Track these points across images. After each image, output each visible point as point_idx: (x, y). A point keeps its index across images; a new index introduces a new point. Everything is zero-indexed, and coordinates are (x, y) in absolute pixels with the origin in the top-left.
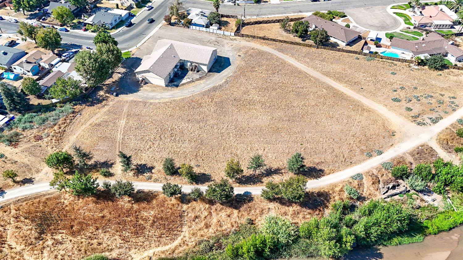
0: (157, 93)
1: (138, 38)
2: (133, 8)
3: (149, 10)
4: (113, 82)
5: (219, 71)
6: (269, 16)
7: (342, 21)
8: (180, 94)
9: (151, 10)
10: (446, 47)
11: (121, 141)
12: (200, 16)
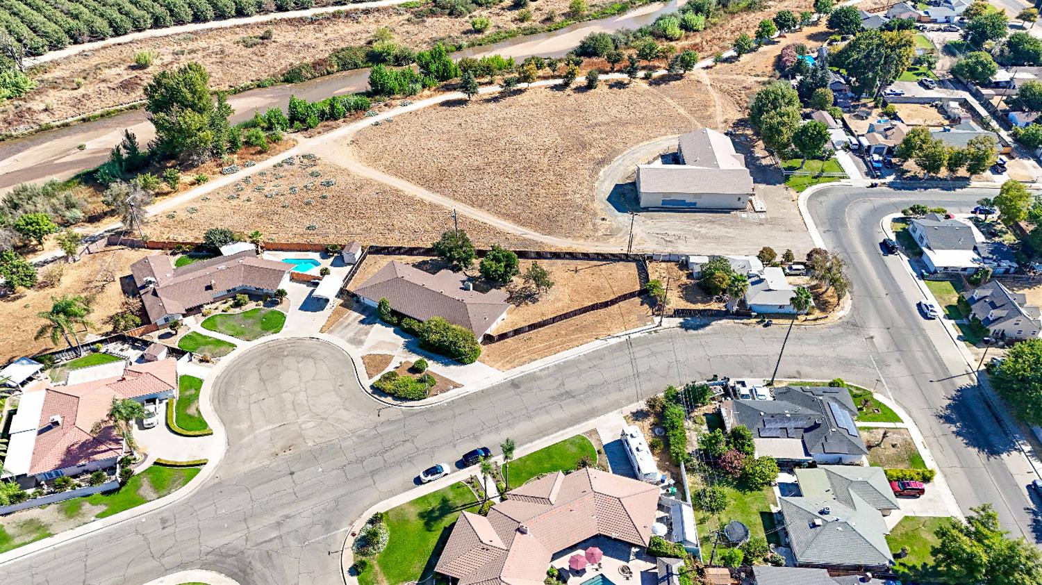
7: (392, 357)
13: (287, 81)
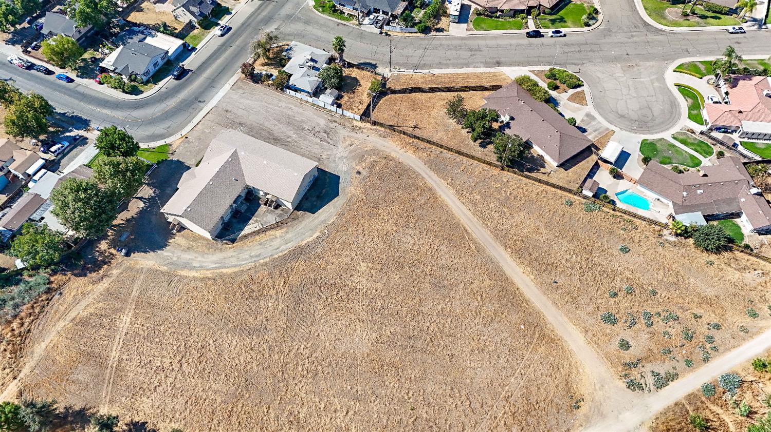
0: (196, 255)
1: (190, 110)
2: (193, 27)
3: (222, 35)
4: (128, 220)
5: (313, 210)
6: (436, 71)
7: (568, 99)
8: (234, 261)
9: (226, 36)
10: (743, 200)
11: (115, 365)
12: (305, 69)
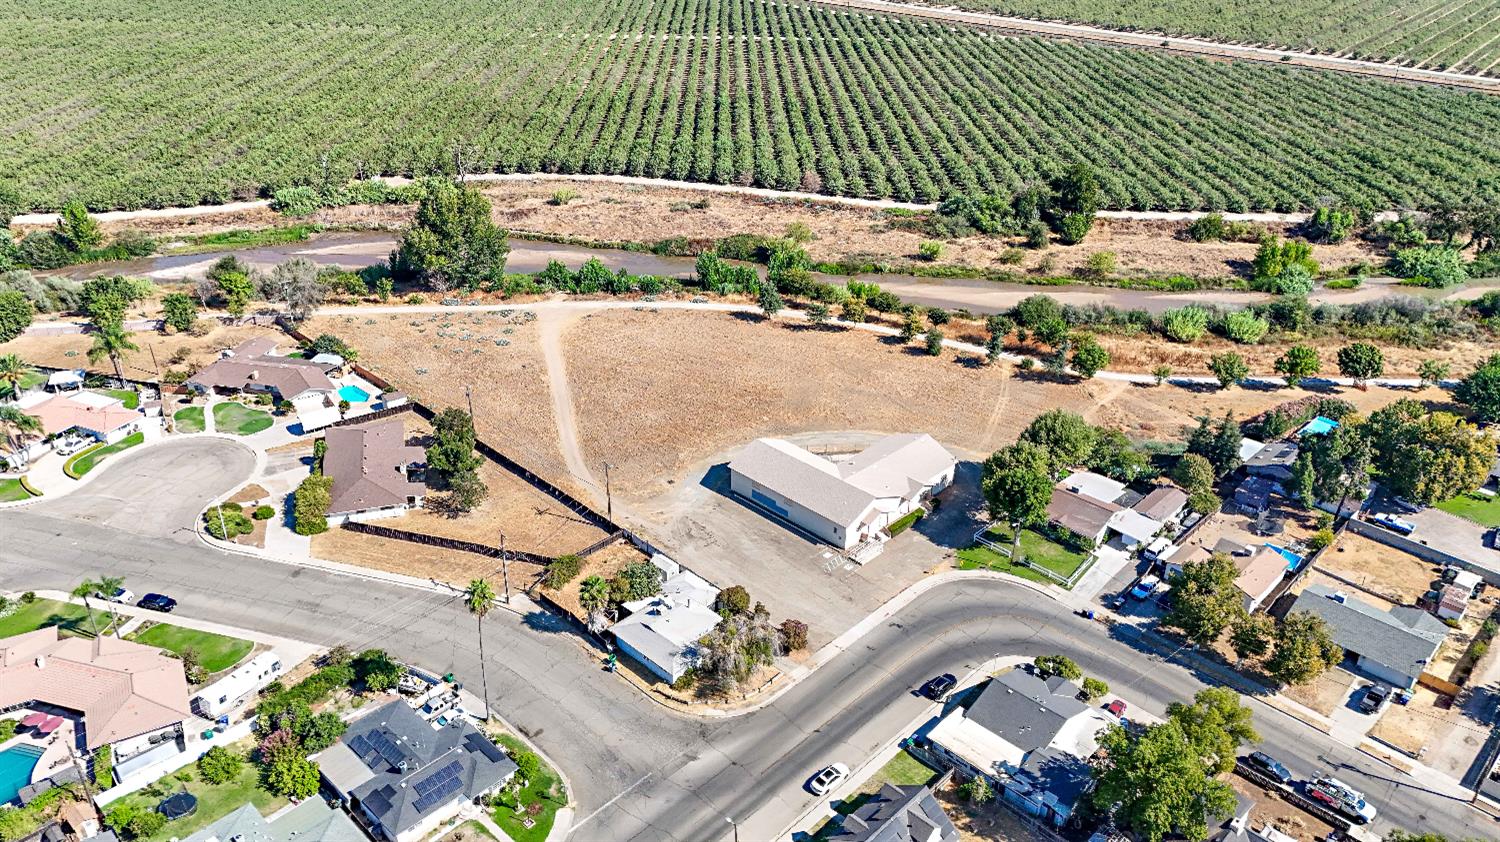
7: (268, 494)
13: (654, 251)
